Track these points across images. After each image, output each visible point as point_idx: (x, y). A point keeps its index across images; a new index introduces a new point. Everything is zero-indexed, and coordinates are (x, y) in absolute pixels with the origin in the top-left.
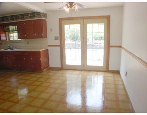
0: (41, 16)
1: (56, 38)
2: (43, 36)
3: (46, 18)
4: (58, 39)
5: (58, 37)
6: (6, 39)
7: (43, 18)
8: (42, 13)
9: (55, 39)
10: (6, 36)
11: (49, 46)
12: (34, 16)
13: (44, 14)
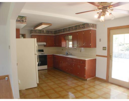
0: (89, 27)
1: (104, 48)
2: (91, 46)
3: (96, 28)
4: (106, 50)
5: (105, 47)
6: (66, 46)
7: (91, 29)
8: (91, 24)
9: (103, 50)
10: (66, 44)
11: (97, 56)
12: (84, 27)
13: (93, 24)
